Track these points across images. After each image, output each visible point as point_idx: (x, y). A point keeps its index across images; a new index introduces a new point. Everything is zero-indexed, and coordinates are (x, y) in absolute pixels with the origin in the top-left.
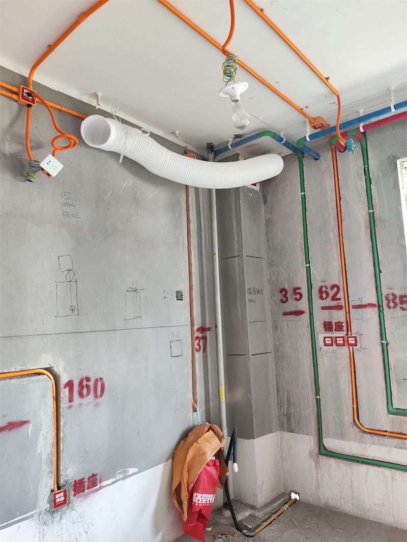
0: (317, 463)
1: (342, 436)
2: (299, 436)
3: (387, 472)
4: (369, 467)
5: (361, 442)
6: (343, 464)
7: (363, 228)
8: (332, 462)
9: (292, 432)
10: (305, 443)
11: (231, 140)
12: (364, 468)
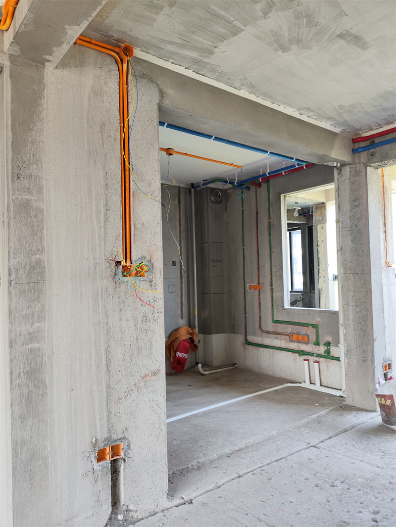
0: (244, 348)
1: (254, 334)
2: (238, 335)
3: (271, 350)
4: (264, 349)
5: (262, 337)
6: (254, 348)
7: (266, 230)
8: (250, 347)
9: (235, 333)
10: (240, 339)
11: (202, 182)
12: (262, 349)
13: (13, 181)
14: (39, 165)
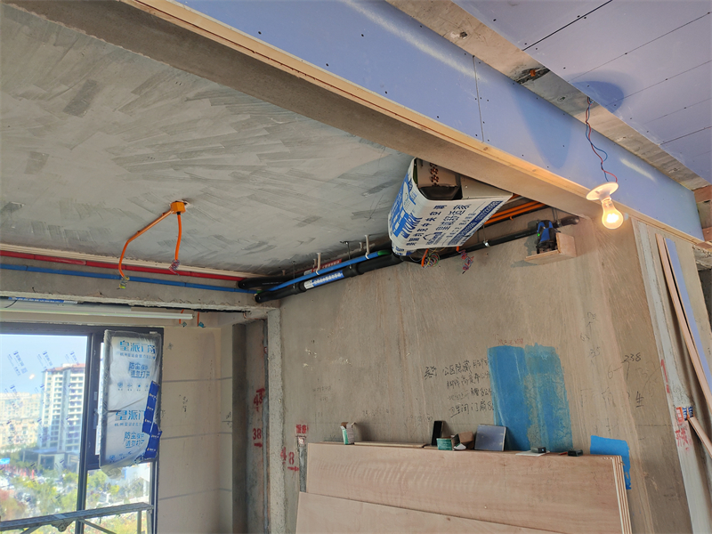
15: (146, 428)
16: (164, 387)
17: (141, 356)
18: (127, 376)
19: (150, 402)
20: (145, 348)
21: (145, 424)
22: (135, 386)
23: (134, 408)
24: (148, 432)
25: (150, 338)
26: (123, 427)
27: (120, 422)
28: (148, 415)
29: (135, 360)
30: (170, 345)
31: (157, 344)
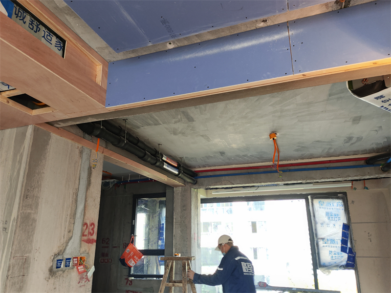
13: (23, 200)
14: (39, 189)
15: (343, 249)
16: (353, 226)
17: (332, 209)
18: (326, 219)
19: (344, 235)
20: (335, 204)
21: (342, 247)
22: (331, 225)
23: (332, 237)
24: (346, 252)
25: (338, 198)
26: (327, 248)
27: (325, 245)
28: (344, 242)
29: (329, 211)
30: (353, 202)
31: (344, 201)
